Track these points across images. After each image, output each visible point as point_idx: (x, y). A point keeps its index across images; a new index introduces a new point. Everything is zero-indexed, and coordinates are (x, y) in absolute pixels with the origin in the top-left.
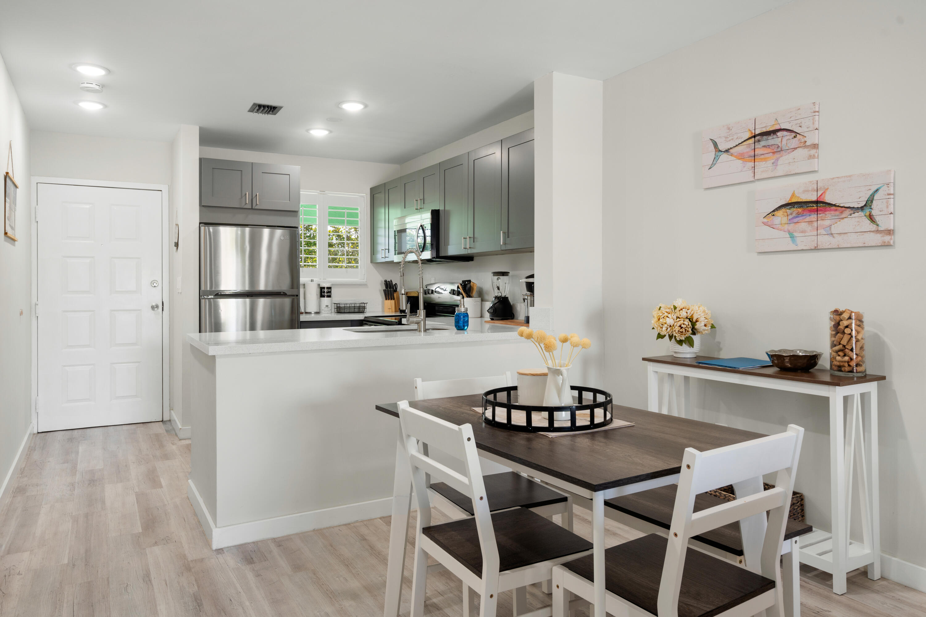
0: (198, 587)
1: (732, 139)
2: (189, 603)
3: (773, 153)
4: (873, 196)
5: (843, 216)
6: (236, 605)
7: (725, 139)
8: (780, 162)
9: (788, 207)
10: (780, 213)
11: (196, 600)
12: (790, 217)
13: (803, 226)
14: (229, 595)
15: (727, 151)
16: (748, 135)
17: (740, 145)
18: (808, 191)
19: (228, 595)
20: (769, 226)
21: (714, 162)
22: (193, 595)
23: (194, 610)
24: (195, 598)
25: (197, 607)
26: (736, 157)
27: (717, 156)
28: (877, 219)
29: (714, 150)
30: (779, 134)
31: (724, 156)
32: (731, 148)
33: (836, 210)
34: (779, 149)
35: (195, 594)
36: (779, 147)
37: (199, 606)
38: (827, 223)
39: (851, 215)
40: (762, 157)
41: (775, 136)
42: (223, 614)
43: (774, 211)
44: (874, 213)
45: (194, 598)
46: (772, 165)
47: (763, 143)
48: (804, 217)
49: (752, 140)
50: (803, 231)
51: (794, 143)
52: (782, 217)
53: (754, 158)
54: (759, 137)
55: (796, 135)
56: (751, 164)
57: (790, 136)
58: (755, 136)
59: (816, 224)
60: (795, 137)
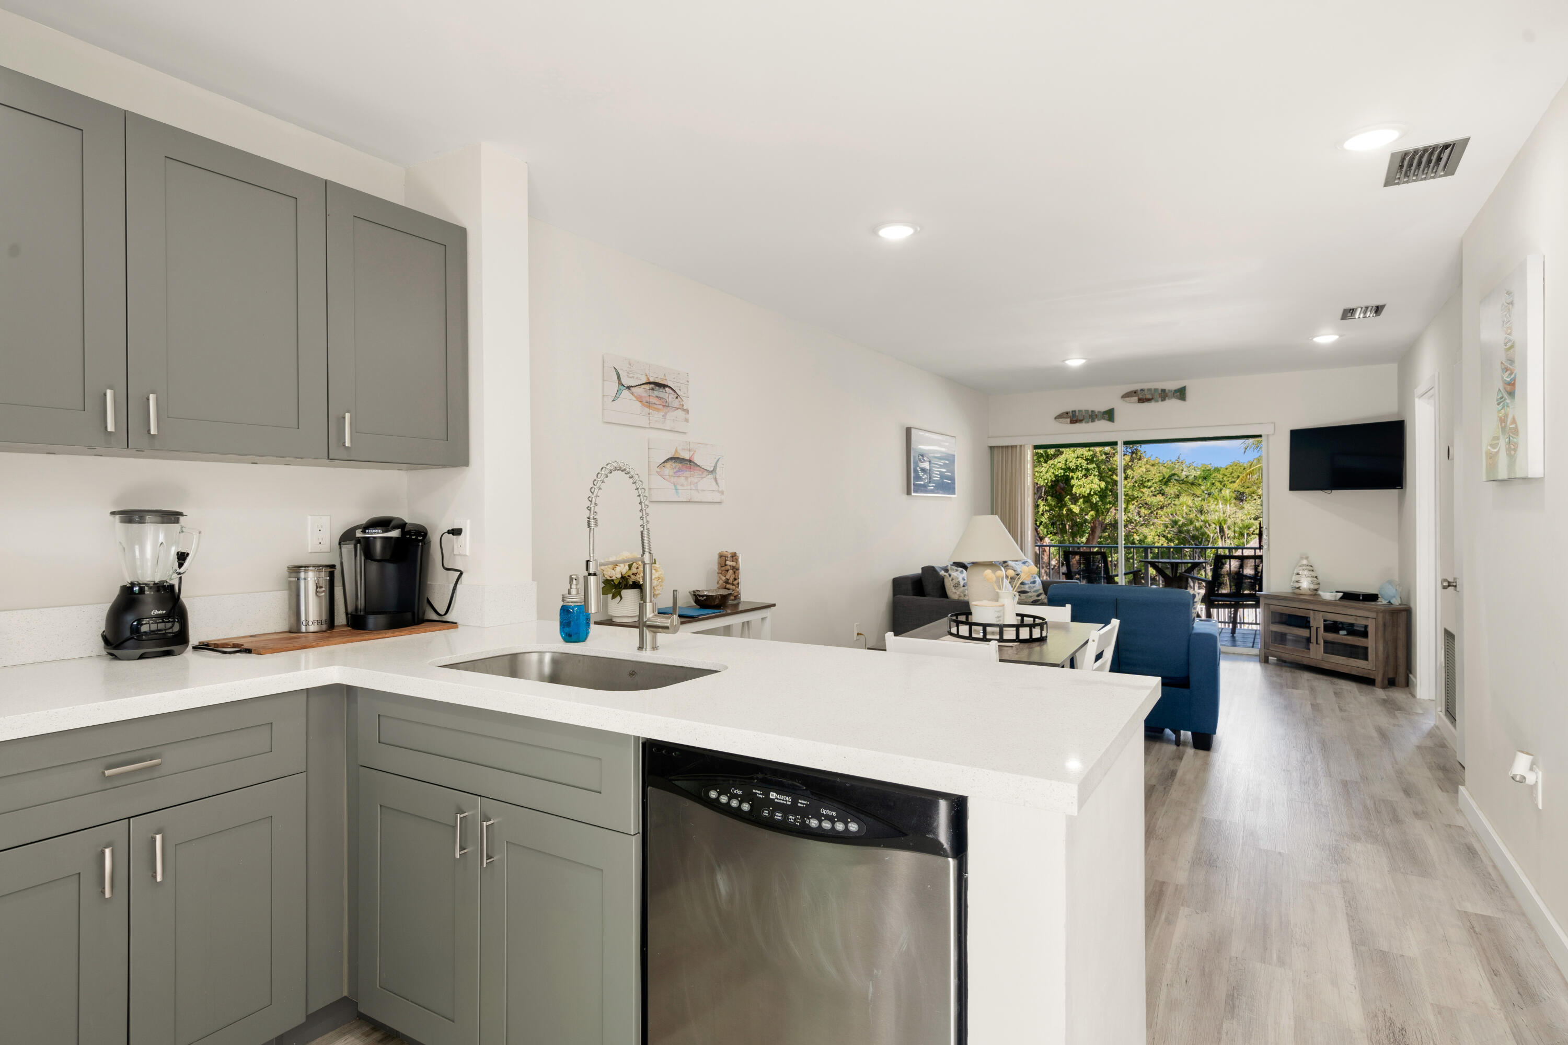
0: (1220, 1025)
1: (633, 377)
2: (1244, 1007)
3: (663, 406)
4: (716, 464)
5: (703, 476)
6: (1185, 972)
7: (626, 374)
8: (668, 417)
9: (673, 461)
10: (668, 465)
11: (1233, 1007)
12: (675, 470)
13: (682, 480)
14: (1183, 990)
15: (629, 388)
16: (644, 381)
17: (640, 386)
18: (685, 450)
19: (1185, 991)
20: (661, 476)
21: (617, 395)
22: (1235, 1016)
23: (1242, 994)
24: (1233, 1011)
25: (1235, 995)
26: (636, 397)
27: (620, 390)
28: (719, 481)
29: (618, 382)
30: (667, 389)
31: (626, 392)
32: (632, 387)
33: (700, 470)
34: (667, 405)
35: (1230, 1017)
36: (666, 402)
37: (1233, 996)
38: (695, 480)
39: (707, 476)
40: (656, 406)
41: (664, 391)
42: (1207, 970)
43: (664, 462)
44: (718, 477)
45: (1236, 1011)
46: (662, 417)
47: (656, 393)
48: (683, 472)
49: (648, 387)
50: (682, 485)
51: (676, 403)
52: (669, 469)
53: (649, 405)
54: (652, 386)
55: (678, 396)
56: (647, 410)
57: (674, 396)
58: (650, 383)
59: (689, 480)
60: (677, 398)
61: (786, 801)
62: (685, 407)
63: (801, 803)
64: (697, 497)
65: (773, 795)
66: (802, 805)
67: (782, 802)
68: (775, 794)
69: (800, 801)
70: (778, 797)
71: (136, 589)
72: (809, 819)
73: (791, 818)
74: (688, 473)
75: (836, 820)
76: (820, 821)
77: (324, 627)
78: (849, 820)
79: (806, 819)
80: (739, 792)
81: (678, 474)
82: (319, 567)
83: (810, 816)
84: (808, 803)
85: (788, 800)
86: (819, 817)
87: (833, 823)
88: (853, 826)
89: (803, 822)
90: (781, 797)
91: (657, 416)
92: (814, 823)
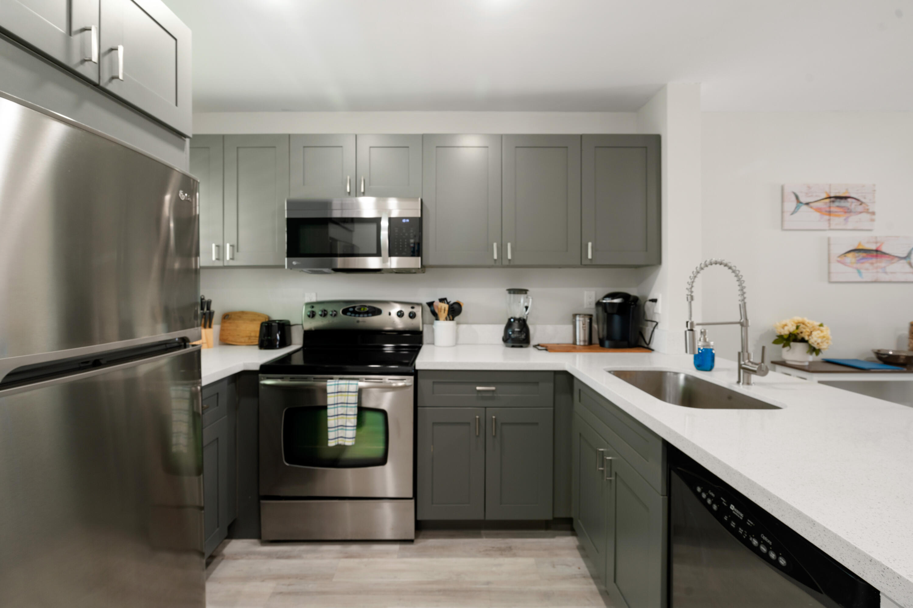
1: (812, 196)
3: (844, 212)
5: (893, 261)
7: (805, 195)
9: (857, 252)
10: (850, 255)
12: (858, 259)
13: (867, 265)
15: (807, 204)
17: (819, 201)
18: (870, 242)
20: (841, 263)
21: (795, 212)
26: (815, 210)
27: (798, 207)
29: (796, 202)
30: (849, 200)
32: (811, 202)
33: (890, 258)
34: (849, 211)
36: (848, 209)
38: (883, 264)
39: (898, 261)
40: (836, 213)
41: (846, 201)
43: (845, 253)
47: (837, 204)
48: (868, 260)
49: (828, 200)
50: (867, 269)
51: (860, 208)
52: (850, 258)
53: (829, 213)
54: (832, 199)
55: (862, 203)
56: (827, 217)
57: (855, 203)
58: (830, 198)
59: (875, 265)
60: (861, 204)
61: (740, 516)
62: (871, 210)
63: (749, 523)
64: (883, 277)
65: (732, 507)
66: (749, 524)
67: (737, 515)
68: (733, 507)
69: (749, 521)
70: (735, 510)
71: (512, 320)
72: (753, 537)
73: (741, 531)
74: (874, 260)
75: (771, 548)
76: (760, 544)
77: (587, 343)
78: (781, 554)
79: (750, 536)
80: (713, 495)
81: (862, 261)
82: (585, 315)
83: (753, 536)
84: (754, 525)
85: (741, 516)
86: (759, 540)
87: (768, 550)
88: (783, 560)
89: (748, 538)
90: (737, 511)
91: (837, 221)
92: (755, 542)
